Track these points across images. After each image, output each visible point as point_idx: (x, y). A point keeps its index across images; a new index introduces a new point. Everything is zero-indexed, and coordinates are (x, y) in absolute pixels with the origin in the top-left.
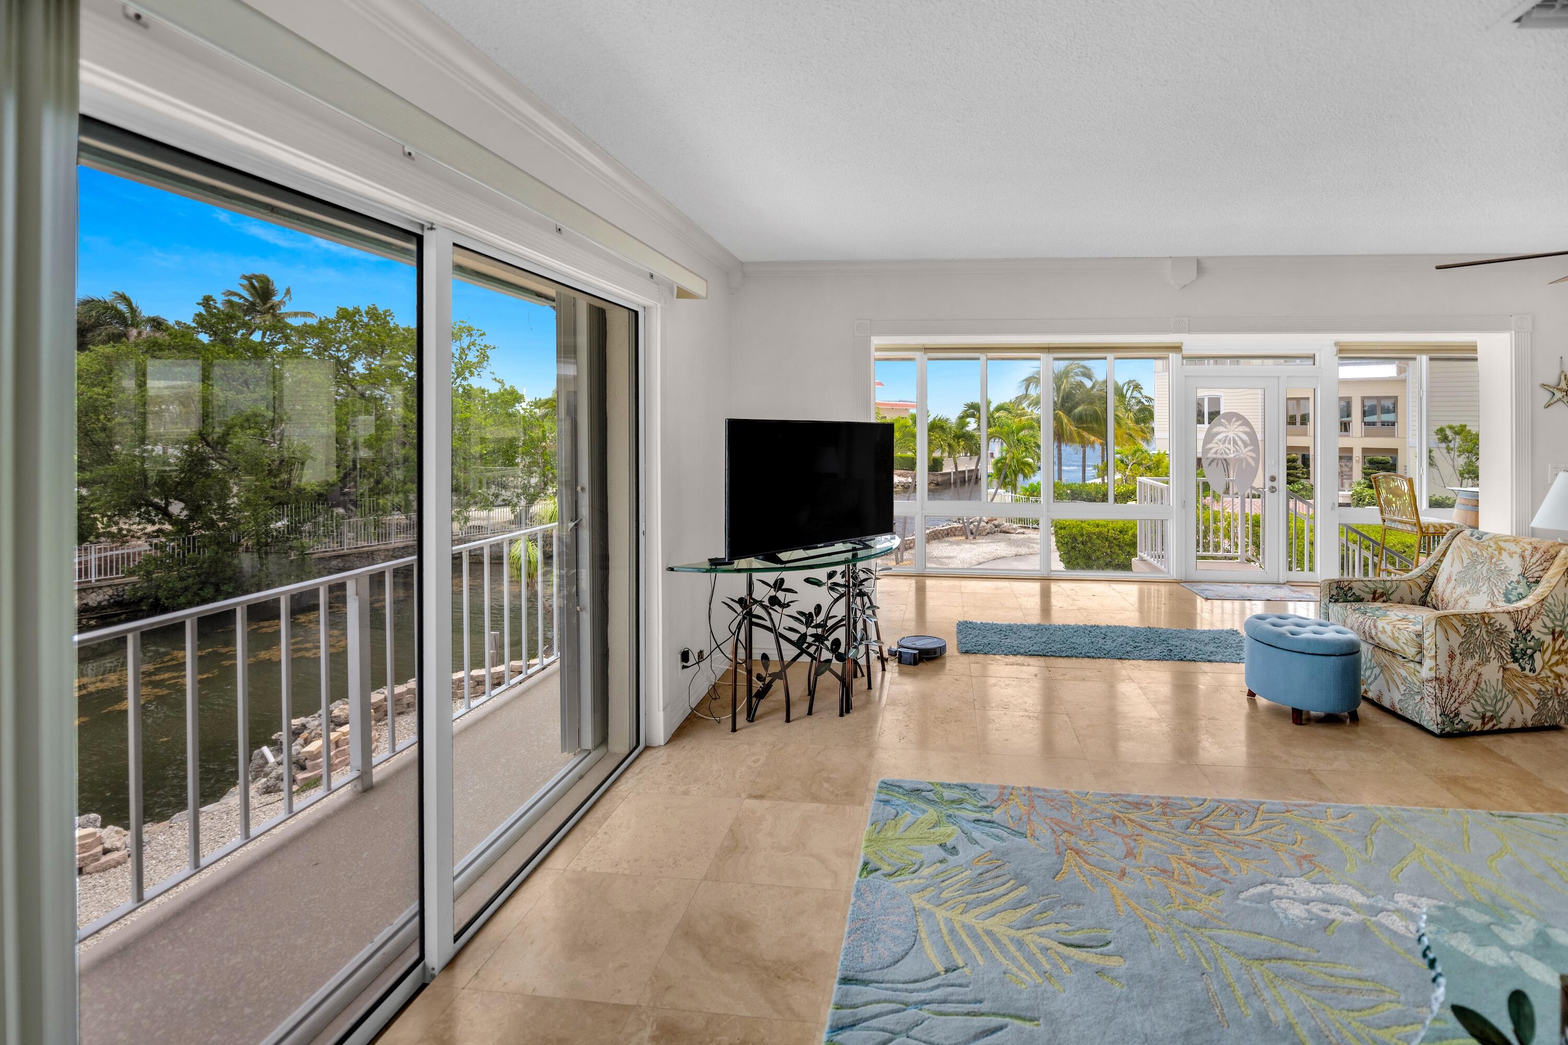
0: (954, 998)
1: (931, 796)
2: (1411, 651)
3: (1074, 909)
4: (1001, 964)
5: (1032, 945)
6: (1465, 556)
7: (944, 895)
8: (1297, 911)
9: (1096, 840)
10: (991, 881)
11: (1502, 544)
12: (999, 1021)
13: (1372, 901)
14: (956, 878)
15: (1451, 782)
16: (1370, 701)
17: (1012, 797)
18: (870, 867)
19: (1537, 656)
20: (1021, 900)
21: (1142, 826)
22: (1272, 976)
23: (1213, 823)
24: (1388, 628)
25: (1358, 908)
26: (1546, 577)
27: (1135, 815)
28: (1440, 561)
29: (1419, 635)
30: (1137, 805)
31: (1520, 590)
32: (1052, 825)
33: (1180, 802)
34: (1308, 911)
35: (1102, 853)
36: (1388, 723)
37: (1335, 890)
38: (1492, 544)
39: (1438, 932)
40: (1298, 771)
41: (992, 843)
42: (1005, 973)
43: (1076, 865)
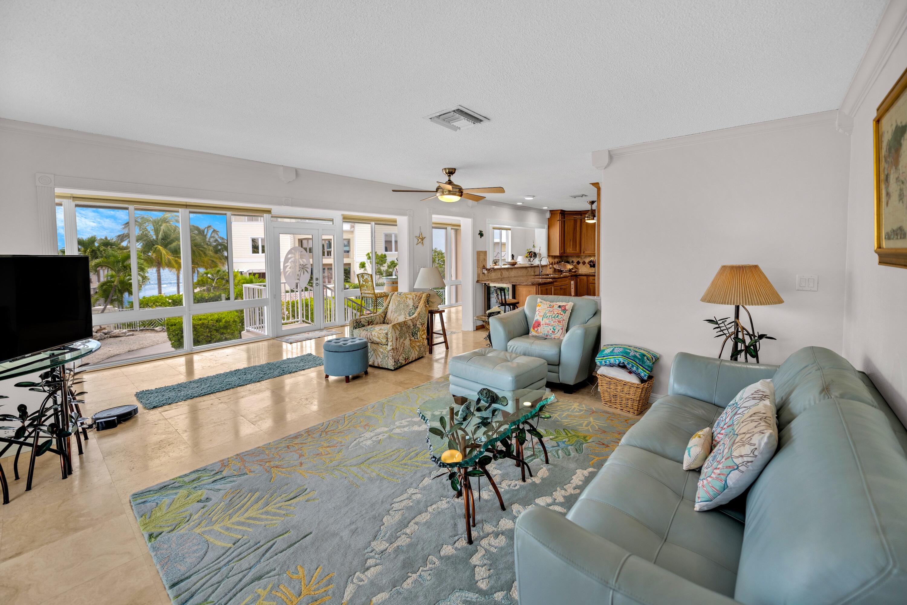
0: (244, 550)
1: (177, 485)
2: (384, 341)
3: (286, 487)
4: (261, 525)
5: (273, 510)
6: (396, 302)
7: (214, 519)
8: (369, 442)
9: (283, 458)
10: (238, 500)
11: (407, 296)
12: (272, 543)
13: (389, 428)
14: (217, 509)
15: (401, 383)
16: (371, 366)
17: (229, 462)
18: (154, 535)
19: (418, 333)
20: (258, 498)
21: (302, 444)
22: (368, 465)
23: (330, 430)
24: (376, 334)
25: (386, 432)
26: (419, 305)
27: (297, 441)
28: (388, 305)
29: (387, 334)
30: (296, 437)
31: (413, 311)
32: (259, 463)
33: (314, 428)
34: (372, 441)
35: (289, 461)
36: (377, 372)
37: (378, 431)
38: (404, 296)
39: (409, 428)
40: (353, 399)
41: (229, 485)
42: (265, 526)
43: (279, 471)
